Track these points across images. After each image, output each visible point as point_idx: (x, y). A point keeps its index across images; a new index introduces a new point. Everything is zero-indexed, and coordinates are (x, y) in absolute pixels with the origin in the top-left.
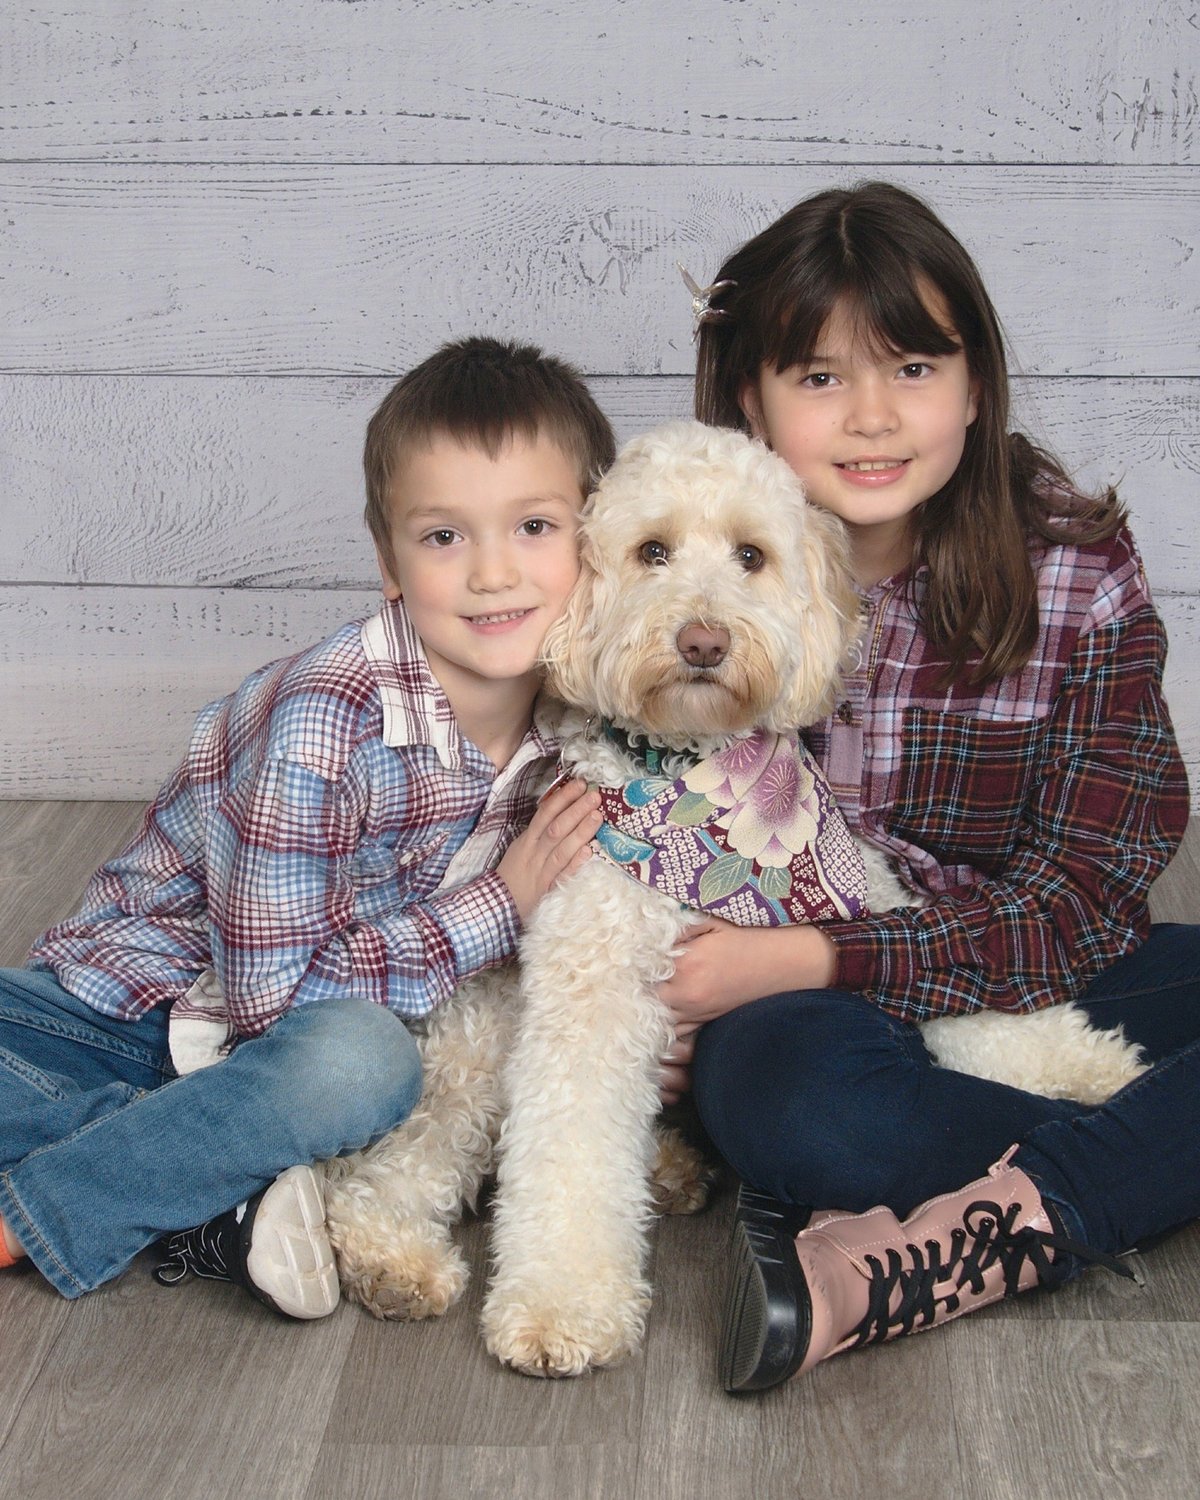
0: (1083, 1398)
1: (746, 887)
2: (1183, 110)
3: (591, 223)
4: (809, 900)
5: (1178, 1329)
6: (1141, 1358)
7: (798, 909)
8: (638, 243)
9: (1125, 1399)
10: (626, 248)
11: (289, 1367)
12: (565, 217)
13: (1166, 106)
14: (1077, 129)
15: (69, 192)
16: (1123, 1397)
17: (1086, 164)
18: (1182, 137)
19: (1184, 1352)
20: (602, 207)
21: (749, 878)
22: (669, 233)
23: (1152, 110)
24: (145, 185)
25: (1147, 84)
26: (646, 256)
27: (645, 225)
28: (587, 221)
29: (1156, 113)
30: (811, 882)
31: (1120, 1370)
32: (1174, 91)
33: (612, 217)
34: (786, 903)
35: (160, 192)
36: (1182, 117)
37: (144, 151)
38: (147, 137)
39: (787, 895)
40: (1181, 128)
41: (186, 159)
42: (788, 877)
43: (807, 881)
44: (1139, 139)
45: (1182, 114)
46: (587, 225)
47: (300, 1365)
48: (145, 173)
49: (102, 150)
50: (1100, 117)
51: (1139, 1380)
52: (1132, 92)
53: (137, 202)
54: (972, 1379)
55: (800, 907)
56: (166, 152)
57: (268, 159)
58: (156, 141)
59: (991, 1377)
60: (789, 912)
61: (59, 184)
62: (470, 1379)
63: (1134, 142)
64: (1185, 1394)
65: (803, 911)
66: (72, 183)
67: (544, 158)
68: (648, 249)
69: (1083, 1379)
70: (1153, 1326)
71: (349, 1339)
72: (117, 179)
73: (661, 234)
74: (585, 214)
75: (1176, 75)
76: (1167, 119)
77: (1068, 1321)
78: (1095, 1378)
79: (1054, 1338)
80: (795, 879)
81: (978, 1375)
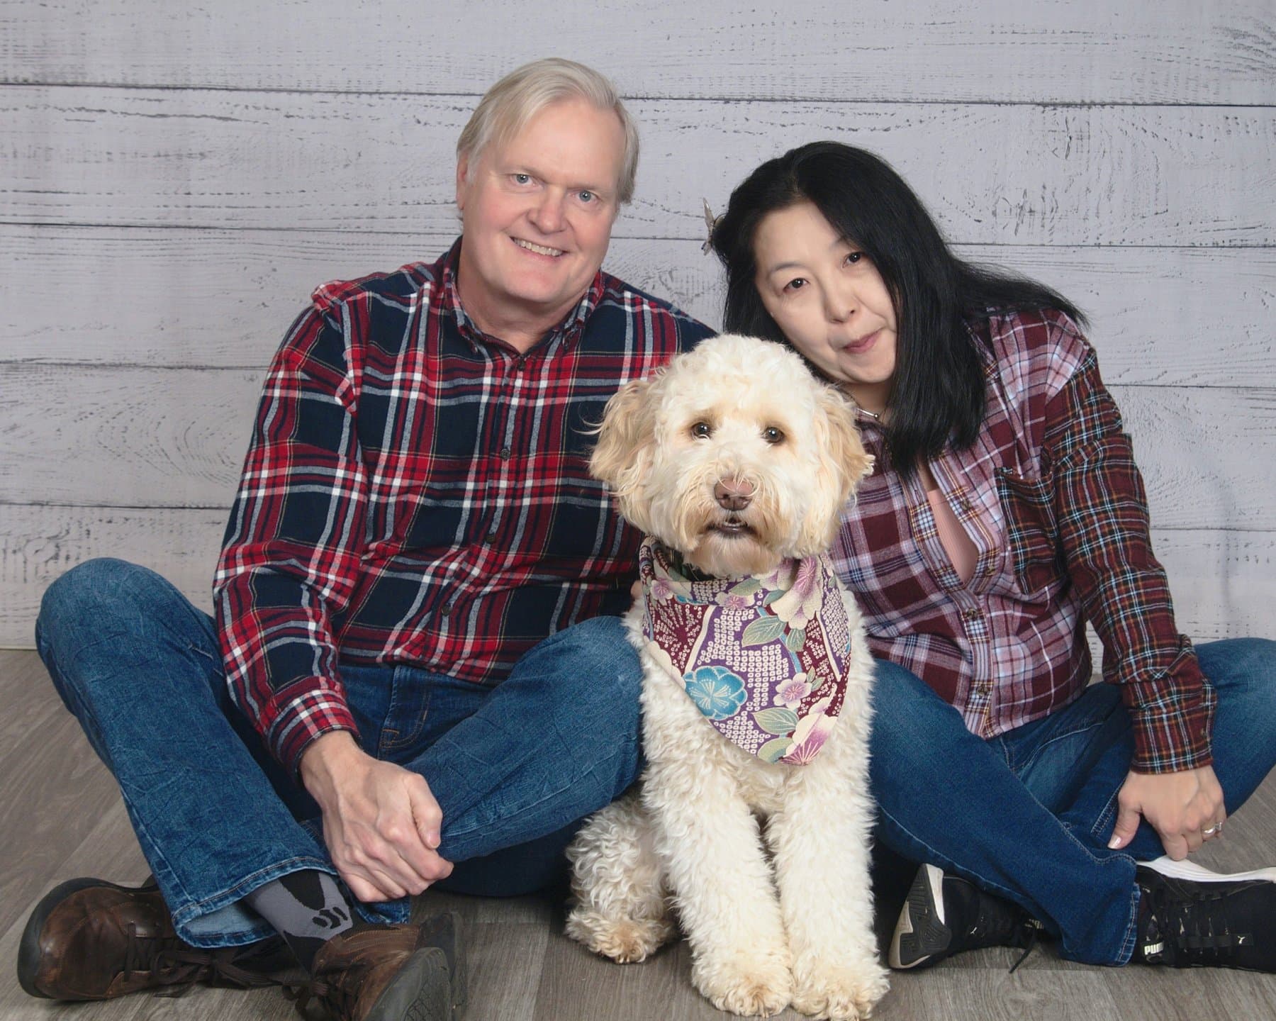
0: (1009, 1014)
1: (777, 642)
2: (1049, 210)
3: (660, 277)
4: (815, 654)
5: (1065, 974)
6: (1043, 991)
7: (808, 660)
8: (690, 292)
9: (1035, 1014)
10: (682, 294)
11: (502, 995)
12: (643, 273)
13: (1038, 207)
14: (979, 221)
15: (313, 250)
16: (1033, 1012)
17: (985, 244)
18: (1048, 227)
19: (1070, 987)
20: (667, 267)
21: (781, 635)
22: (712, 284)
23: (1028, 210)
24: (364, 247)
25: (1025, 193)
26: (696, 300)
27: (695, 279)
28: (657, 276)
29: (1031, 211)
30: (818, 641)
31: (1030, 997)
32: (1043, 198)
33: (674, 274)
34: (800, 655)
35: (374, 252)
36: (1048, 214)
37: (364, 224)
38: (366, 216)
39: (801, 649)
40: (1047, 222)
41: (392, 230)
42: (804, 636)
43: (815, 640)
44: (1020, 229)
45: (1048, 212)
46: (657, 278)
47: (510, 993)
48: (364, 238)
49: (336, 223)
50: (994, 214)
51: (1043, 1003)
52: (1015, 198)
53: (358, 257)
54: (937, 1002)
55: (809, 659)
56: (378, 226)
57: (447, 231)
58: (372, 218)
59: (949, 1001)
60: (802, 661)
61: (305, 244)
62: (619, 1001)
63: (1016, 230)
64: (1072, 1011)
65: (811, 662)
66: (316, 244)
67: (630, 234)
68: (698, 295)
69: (1008, 1003)
70: (1049, 972)
71: (538, 977)
72: (346, 242)
73: (706, 285)
74: (656, 272)
75: (1044, 187)
76: (1038, 216)
77: (995, 970)
78: (1015, 1002)
79: (987, 979)
80: (807, 638)
81: (941, 1000)
